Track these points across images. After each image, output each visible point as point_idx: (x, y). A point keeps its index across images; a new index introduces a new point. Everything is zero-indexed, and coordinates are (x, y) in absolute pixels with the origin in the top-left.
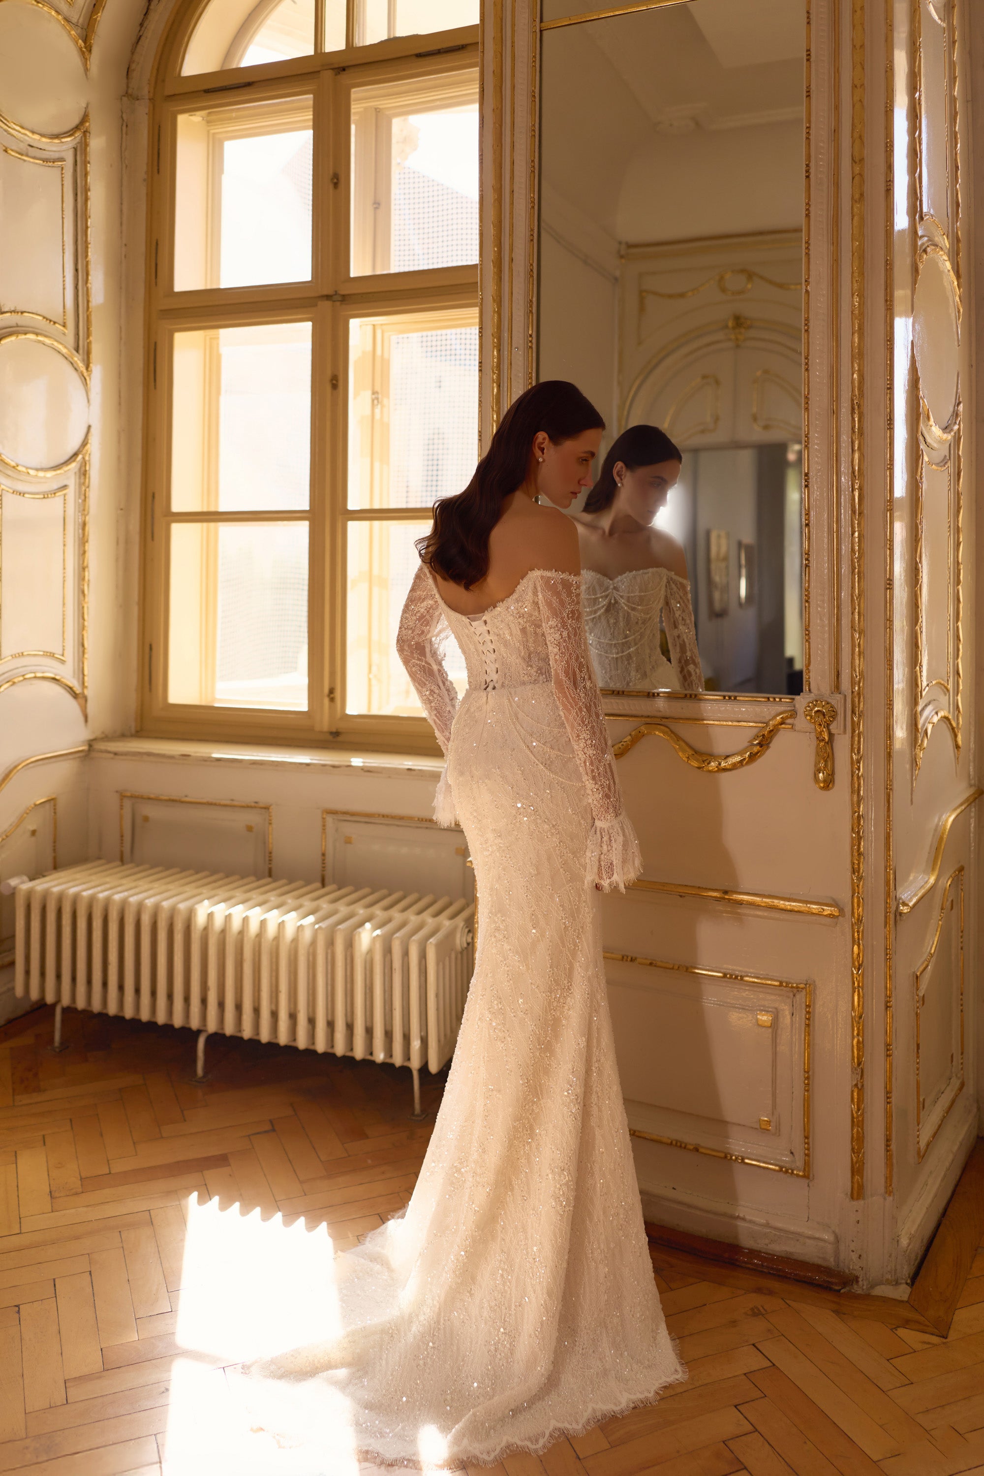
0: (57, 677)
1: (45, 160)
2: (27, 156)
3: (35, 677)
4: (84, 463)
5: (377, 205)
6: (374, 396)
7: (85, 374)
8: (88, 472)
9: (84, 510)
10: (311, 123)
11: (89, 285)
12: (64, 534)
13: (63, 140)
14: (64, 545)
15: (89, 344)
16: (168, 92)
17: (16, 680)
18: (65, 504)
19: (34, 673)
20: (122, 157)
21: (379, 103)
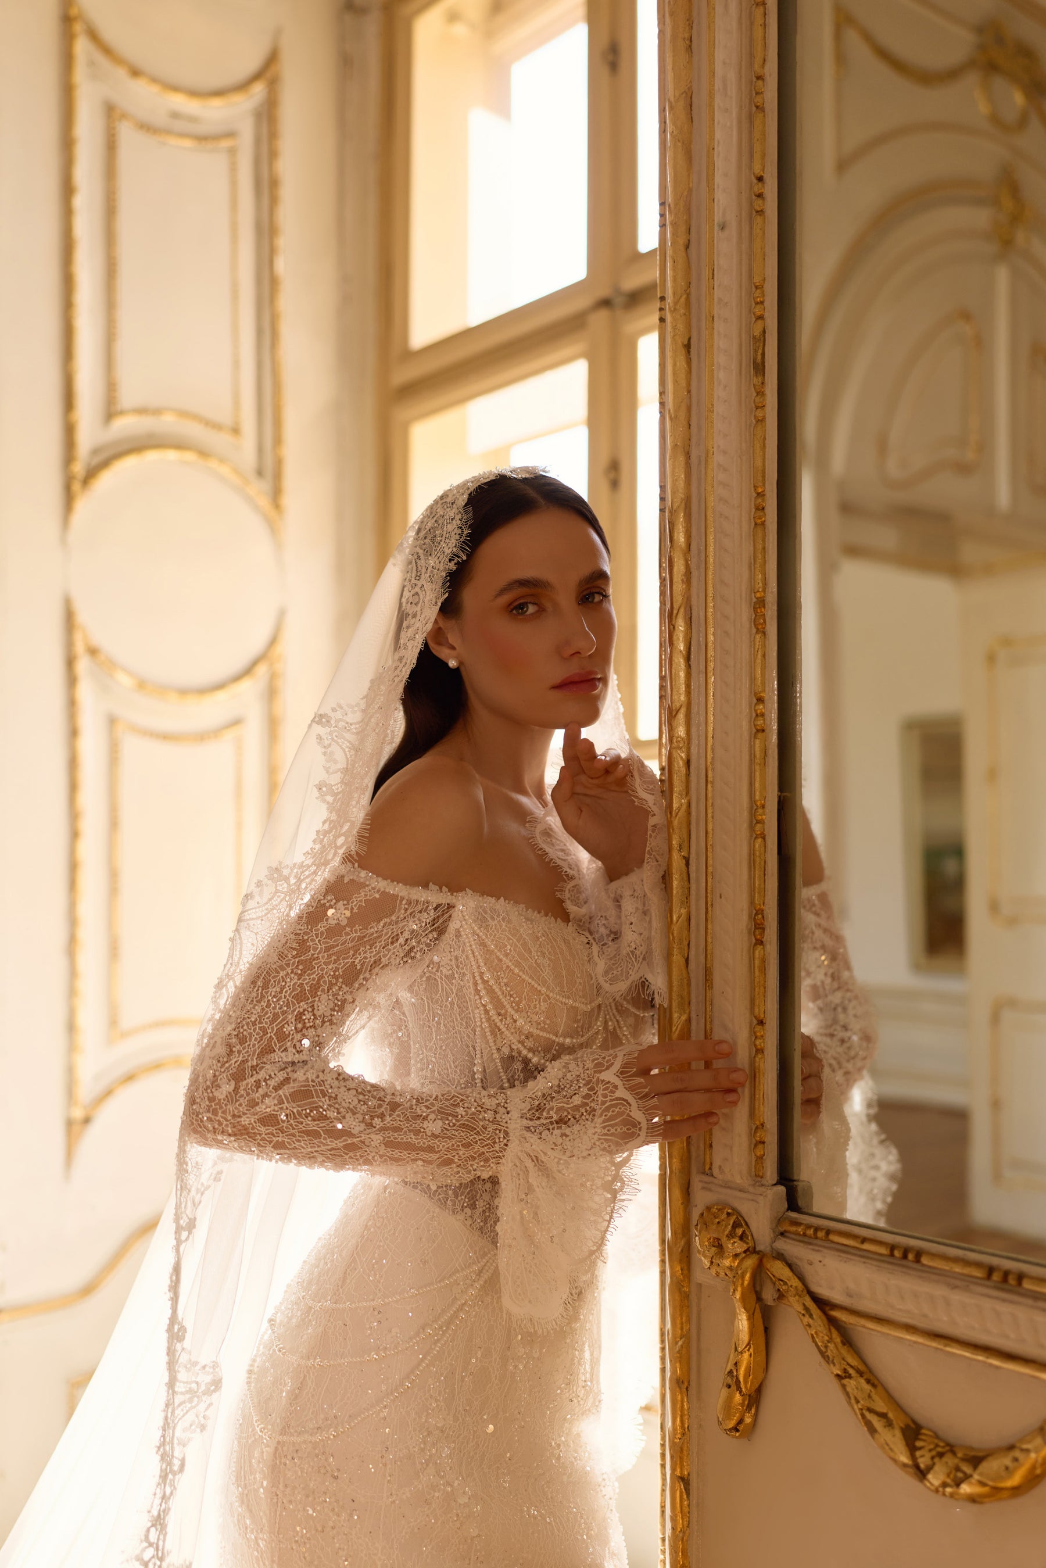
1: (200, 138)
2: (167, 133)
4: (275, 676)
7: (273, 518)
8: (279, 695)
9: (271, 762)
11: (280, 355)
12: (238, 808)
13: (234, 99)
14: (238, 827)
15: (280, 460)
17: (143, 1073)
18: (238, 755)
19: (180, 1059)
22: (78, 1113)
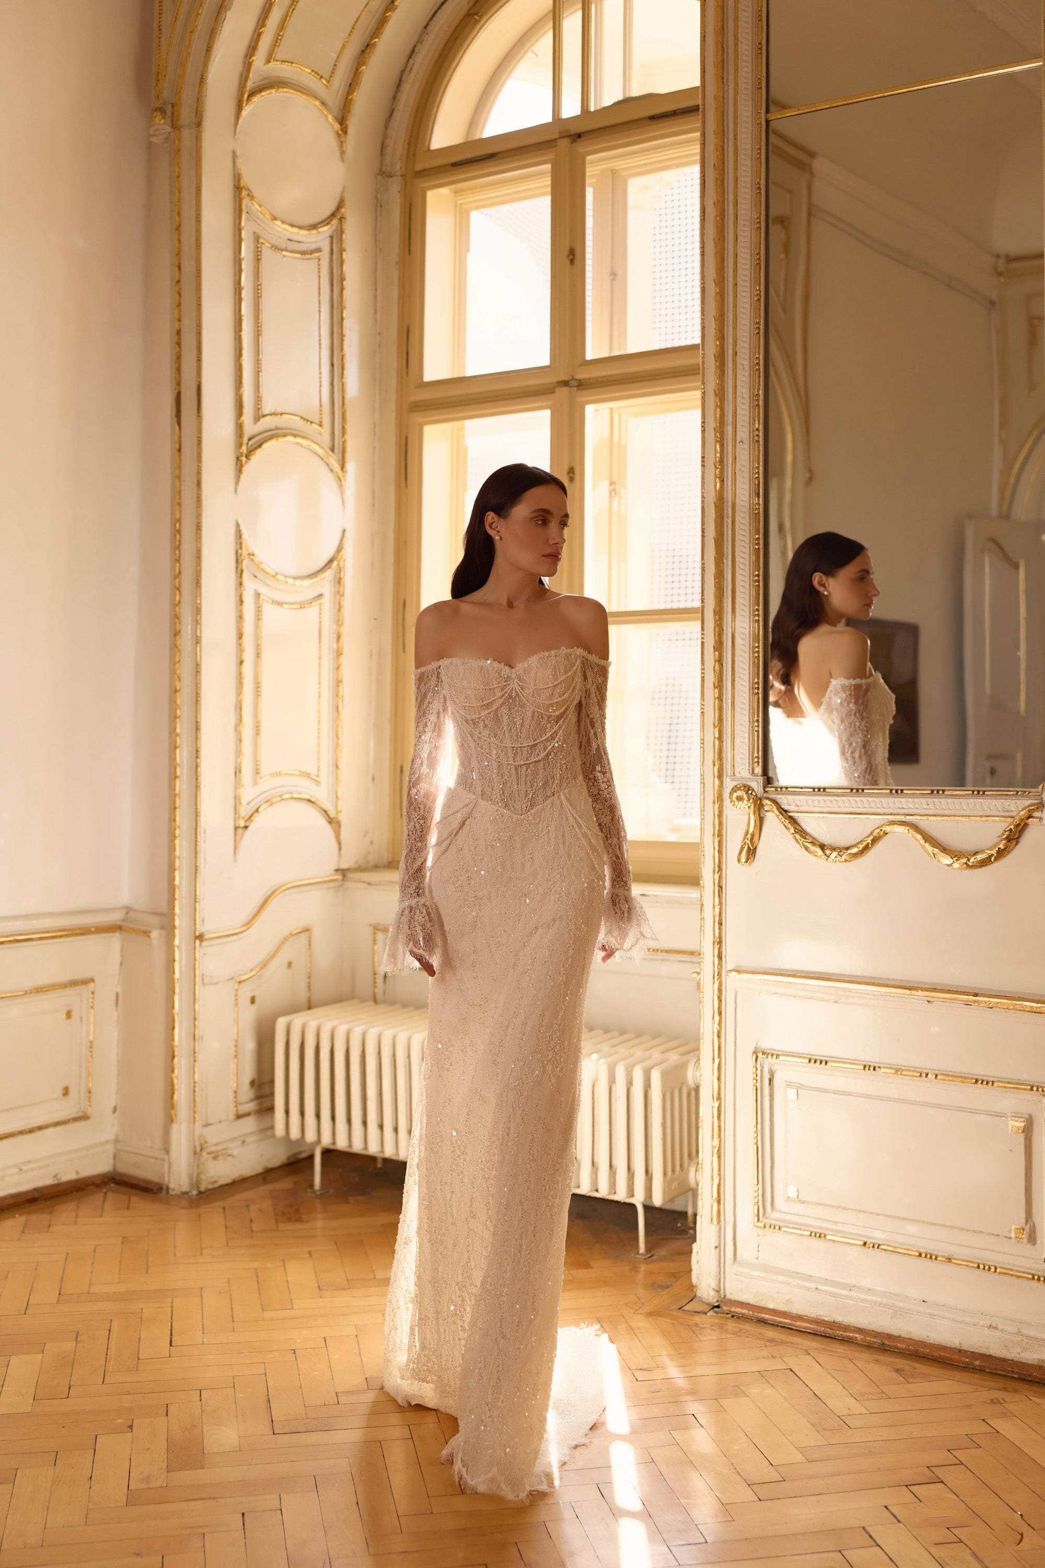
0: (313, 799)
1: (303, 253)
2: (287, 250)
3: (292, 798)
4: (340, 569)
5: (613, 275)
6: (611, 488)
7: (341, 474)
8: (342, 580)
9: (338, 620)
10: (549, 189)
11: (344, 380)
12: (320, 647)
13: (321, 230)
14: (320, 658)
15: (344, 443)
16: (419, 167)
17: (274, 800)
18: (320, 614)
19: (292, 793)
20: (376, 241)
21: (616, 164)
22: (242, 823)
